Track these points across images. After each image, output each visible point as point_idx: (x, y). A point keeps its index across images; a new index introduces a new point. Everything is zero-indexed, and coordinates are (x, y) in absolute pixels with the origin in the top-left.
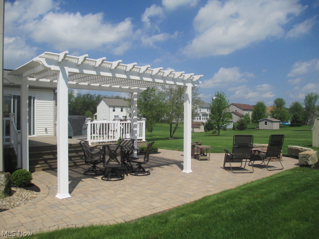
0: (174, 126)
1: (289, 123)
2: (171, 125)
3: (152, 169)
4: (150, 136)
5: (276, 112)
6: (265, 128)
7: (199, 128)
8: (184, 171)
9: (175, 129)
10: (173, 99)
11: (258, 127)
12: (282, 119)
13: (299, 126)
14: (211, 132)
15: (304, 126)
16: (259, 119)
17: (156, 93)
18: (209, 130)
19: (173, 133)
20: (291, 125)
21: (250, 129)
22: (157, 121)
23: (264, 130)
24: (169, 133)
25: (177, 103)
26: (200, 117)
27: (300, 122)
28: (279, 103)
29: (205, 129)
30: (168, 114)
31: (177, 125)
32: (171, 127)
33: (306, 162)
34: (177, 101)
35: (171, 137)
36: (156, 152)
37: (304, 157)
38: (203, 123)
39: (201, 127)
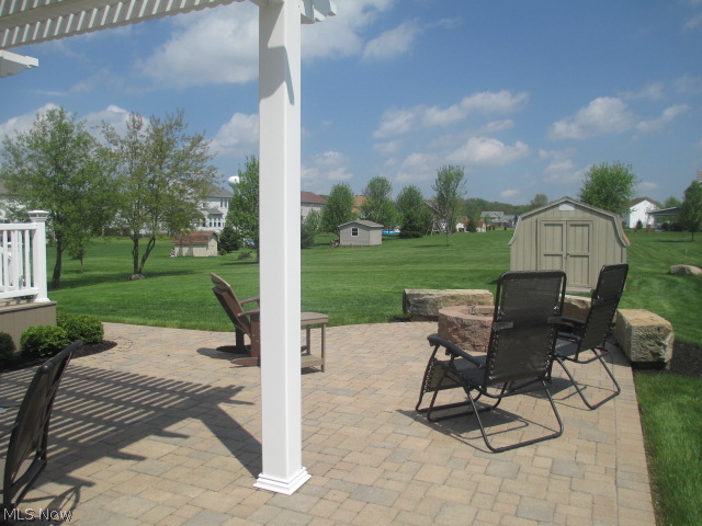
0: (143, 242)
1: (398, 231)
2: (136, 241)
3: (78, 485)
4: (78, 272)
5: (372, 208)
6: (353, 243)
7: (205, 245)
8: (265, 481)
9: (148, 252)
10: (142, 169)
11: (339, 241)
12: (385, 222)
13: (417, 236)
14: (235, 255)
15: (425, 237)
16: (341, 222)
17: (92, 154)
18: (229, 250)
19: (144, 261)
20: (401, 236)
21: (319, 245)
22: (96, 231)
23: (350, 246)
24: (130, 262)
25: (152, 182)
26: (204, 219)
27: (419, 229)
28: (378, 188)
29: (219, 249)
30: (127, 212)
31: (154, 239)
32: (136, 245)
33: (656, 354)
34: (150, 177)
35: (138, 271)
36: (96, 344)
37: (649, 337)
38: (215, 234)
39: (210, 244)
